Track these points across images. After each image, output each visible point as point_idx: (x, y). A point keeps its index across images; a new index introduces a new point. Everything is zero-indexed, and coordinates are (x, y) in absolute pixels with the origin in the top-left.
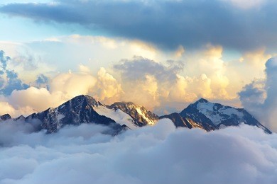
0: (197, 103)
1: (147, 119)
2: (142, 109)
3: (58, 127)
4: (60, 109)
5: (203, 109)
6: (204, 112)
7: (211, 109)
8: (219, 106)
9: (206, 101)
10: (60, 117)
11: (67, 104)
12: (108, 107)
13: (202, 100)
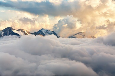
0: (41, 29)
1: (28, 34)
2: (27, 31)
3: (2, 36)
4: (3, 31)
5: (43, 31)
6: (43, 32)
7: (45, 31)
8: (47, 30)
9: (44, 29)
10: (3, 33)
11: (5, 29)
12: (17, 30)
13: (43, 29)
